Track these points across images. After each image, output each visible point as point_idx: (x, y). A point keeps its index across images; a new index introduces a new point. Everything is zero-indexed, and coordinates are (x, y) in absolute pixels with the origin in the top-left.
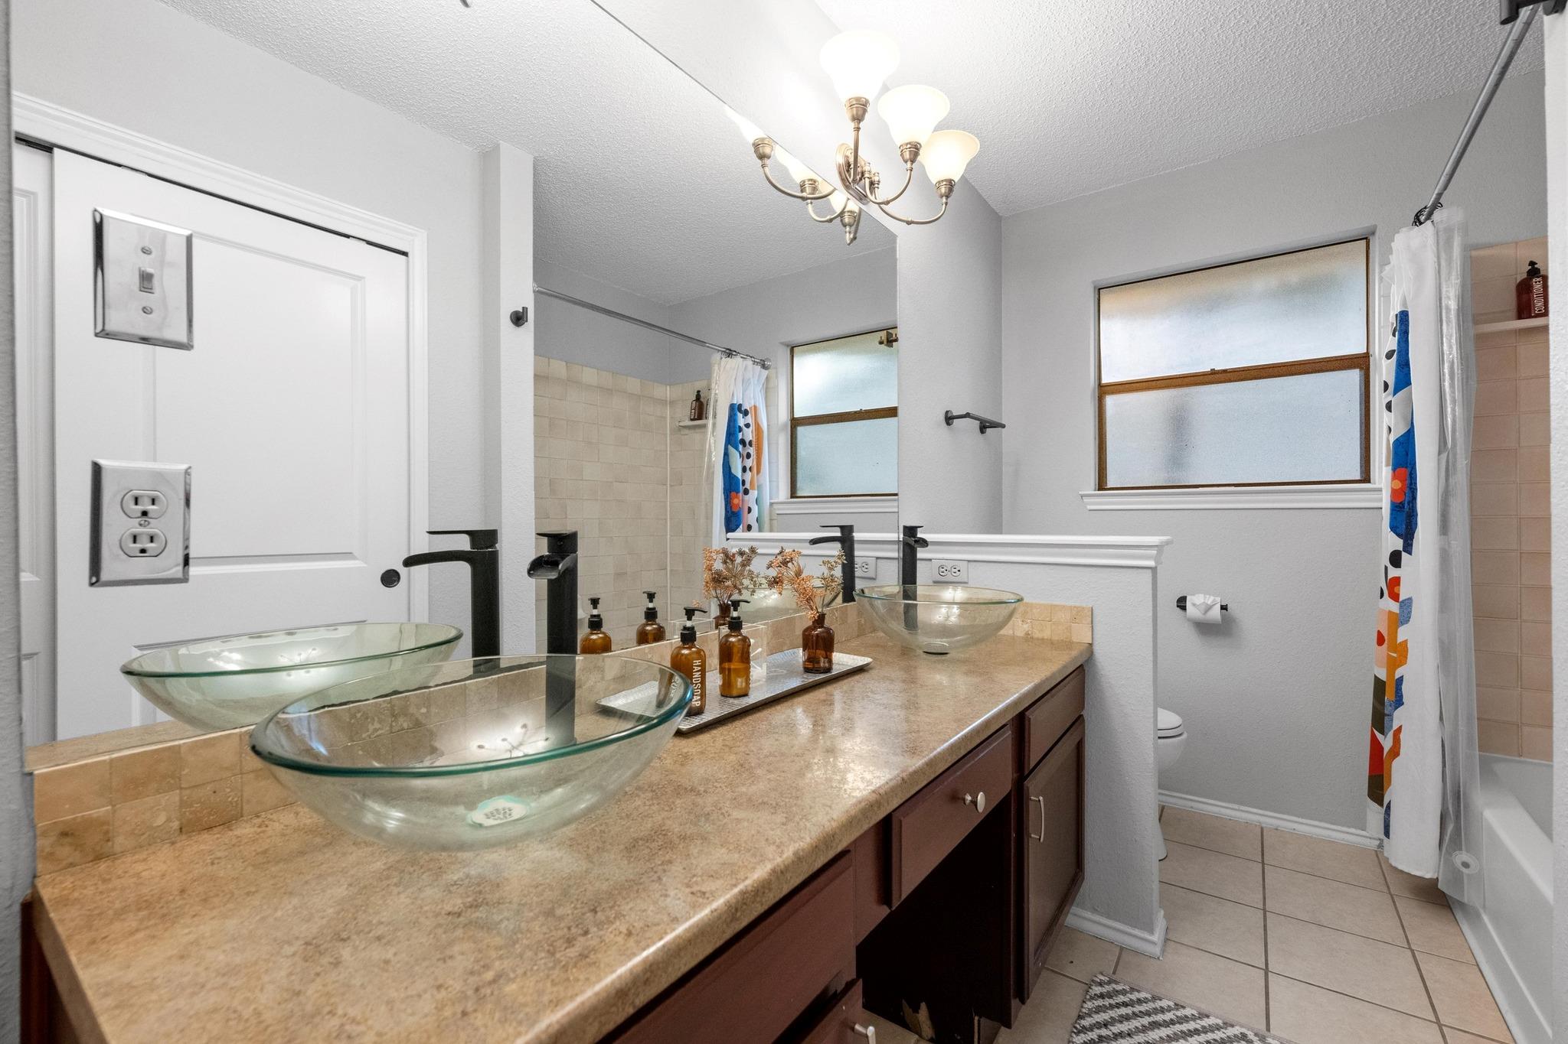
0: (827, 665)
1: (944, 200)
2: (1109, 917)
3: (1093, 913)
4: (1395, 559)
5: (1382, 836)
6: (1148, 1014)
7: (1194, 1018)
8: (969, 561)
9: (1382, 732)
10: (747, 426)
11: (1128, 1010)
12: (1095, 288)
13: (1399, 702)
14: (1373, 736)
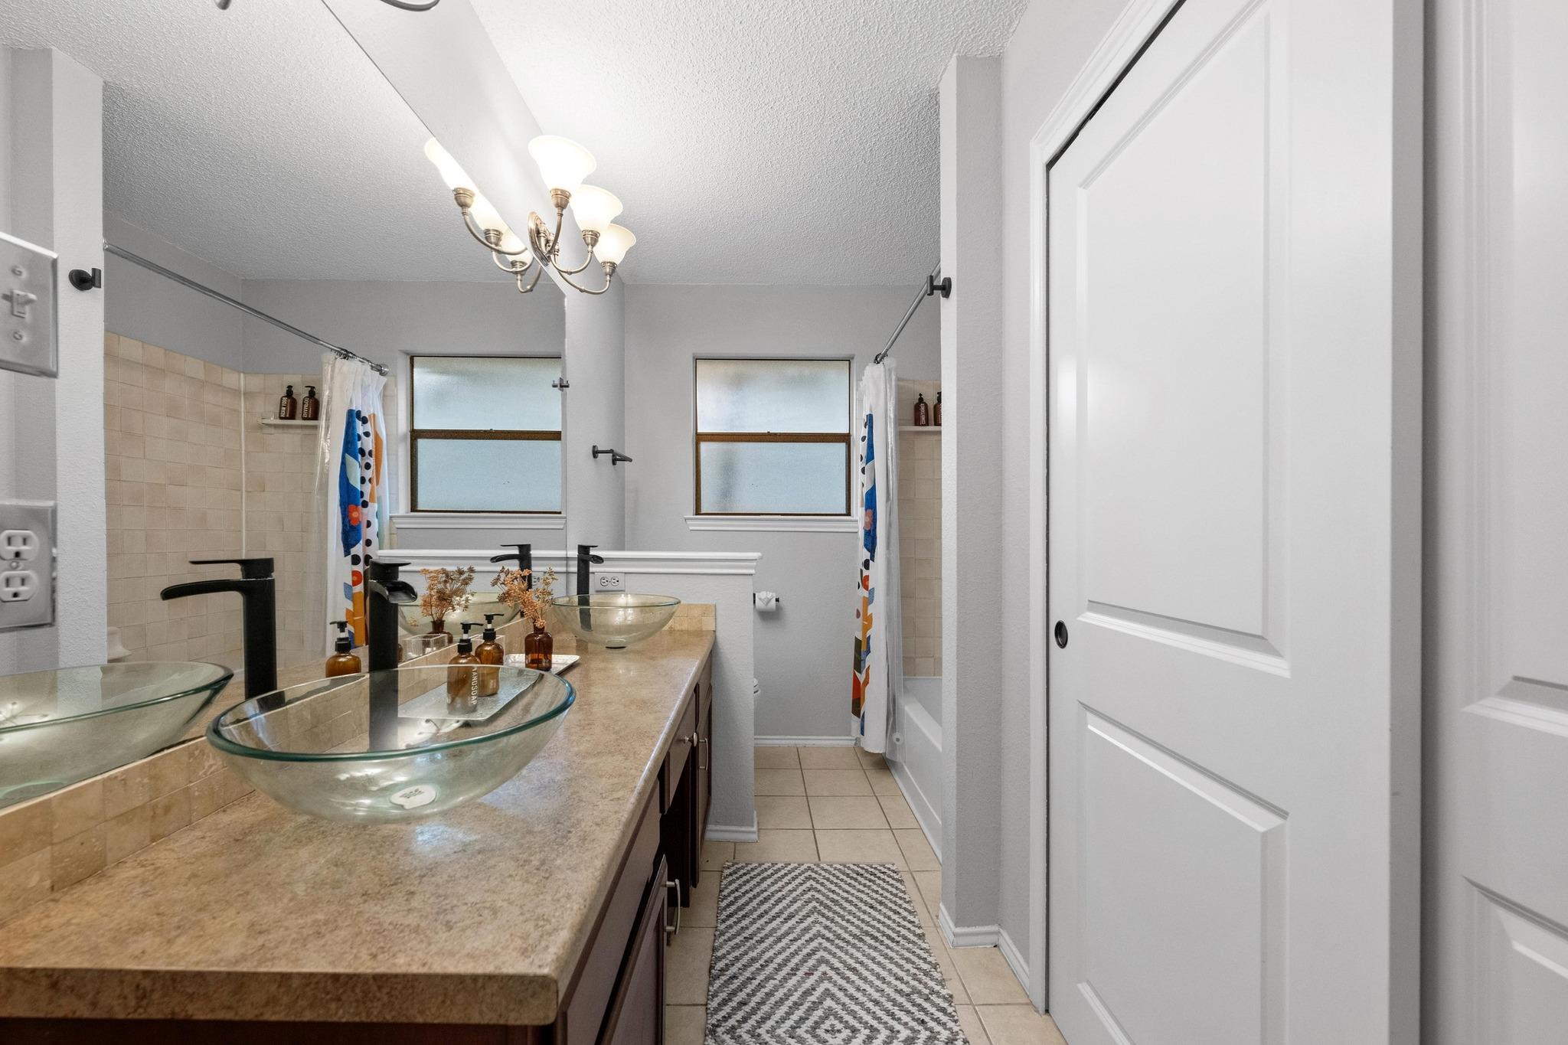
0: (548, 665)
1: (608, 278)
2: (726, 824)
3: (716, 825)
4: (866, 565)
5: (859, 735)
6: (759, 874)
7: (783, 868)
8: (625, 573)
9: (860, 672)
10: (367, 434)
11: (747, 877)
12: (694, 357)
13: (868, 651)
14: (855, 674)
